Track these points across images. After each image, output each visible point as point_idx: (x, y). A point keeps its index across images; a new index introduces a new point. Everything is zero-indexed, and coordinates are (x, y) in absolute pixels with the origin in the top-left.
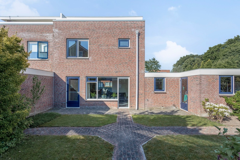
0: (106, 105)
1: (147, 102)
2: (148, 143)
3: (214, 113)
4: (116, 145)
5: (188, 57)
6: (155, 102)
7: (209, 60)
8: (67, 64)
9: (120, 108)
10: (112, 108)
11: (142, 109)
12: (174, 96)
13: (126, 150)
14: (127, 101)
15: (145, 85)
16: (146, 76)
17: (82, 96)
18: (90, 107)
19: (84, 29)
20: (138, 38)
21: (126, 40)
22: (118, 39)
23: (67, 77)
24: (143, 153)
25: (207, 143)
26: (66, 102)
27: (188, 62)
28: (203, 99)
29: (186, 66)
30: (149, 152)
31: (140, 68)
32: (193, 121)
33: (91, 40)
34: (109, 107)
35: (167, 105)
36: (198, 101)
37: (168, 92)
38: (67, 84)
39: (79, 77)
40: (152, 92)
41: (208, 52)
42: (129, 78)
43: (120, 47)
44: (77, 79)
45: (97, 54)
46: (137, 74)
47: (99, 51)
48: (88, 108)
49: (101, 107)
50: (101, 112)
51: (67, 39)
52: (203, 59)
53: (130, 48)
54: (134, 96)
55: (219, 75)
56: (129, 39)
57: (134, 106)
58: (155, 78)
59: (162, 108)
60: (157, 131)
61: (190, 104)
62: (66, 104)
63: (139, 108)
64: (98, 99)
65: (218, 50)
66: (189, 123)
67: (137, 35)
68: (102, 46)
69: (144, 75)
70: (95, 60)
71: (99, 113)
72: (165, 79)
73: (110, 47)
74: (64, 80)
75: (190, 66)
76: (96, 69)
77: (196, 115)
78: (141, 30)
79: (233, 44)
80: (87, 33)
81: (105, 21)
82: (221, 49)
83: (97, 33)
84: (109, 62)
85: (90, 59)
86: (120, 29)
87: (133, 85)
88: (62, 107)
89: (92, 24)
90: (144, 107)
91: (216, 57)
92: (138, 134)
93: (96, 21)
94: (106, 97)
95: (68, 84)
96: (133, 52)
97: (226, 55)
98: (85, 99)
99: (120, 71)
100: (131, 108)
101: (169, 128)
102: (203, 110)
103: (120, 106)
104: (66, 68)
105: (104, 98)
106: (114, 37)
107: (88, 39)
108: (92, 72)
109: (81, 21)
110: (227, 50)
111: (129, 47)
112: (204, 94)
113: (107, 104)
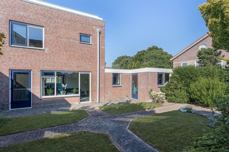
0: (67, 102)
1: (106, 95)
2: (130, 126)
3: (157, 99)
4: (108, 133)
5: (123, 57)
6: (113, 95)
7: (138, 61)
8: (11, 53)
9: (81, 103)
10: (73, 104)
11: (103, 101)
12: (127, 89)
13: (119, 135)
14: (88, 96)
15: (105, 80)
16: (106, 72)
17: (35, 94)
18: (46, 105)
19: (37, 14)
20: (99, 36)
21: (88, 36)
22: (80, 33)
23: (11, 70)
24: (133, 133)
25: (164, 117)
26: (10, 102)
27: (123, 61)
28: (149, 89)
29: (122, 65)
30: (137, 132)
31: (100, 64)
32: (146, 106)
33: (48, 29)
34: (70, 103)
35: (122, 96)
36: (146, 91)
37: (123, 86)
38: (11, 79)
39: (30, 71)
40: (111, 86)
41: (137, 55)
42: (90, 73)
43: (81, 42)
44: (27, 73)
45: (56, 46)
46: (98, 70)
47: (58, 42)
48: (43, 107)
49: (61, 103)
50: (63, 108)
51: (10, 20)
52: (134, 60)
53: (91, 45)
54: (95, 91)
55: (158, 73)
56: (91, 35)
57: (95, 99)
58: (113, 73)
59: (119, 99)
60: (129, 116)
61: (140, 94)
62: (10, 105)
63: (100, 102)
64: (57, 95)
65: (143, 54)
66: (145, 108)
67: (98, 33)
68: (61, 37)
69: (104, 71)
70: (52, 52)
71: (62, 110)
72: (121, 74)
73: (71, 40)
74: (7, 74)
75: (125, 65)
76: (54, 62)
77: (144, 101)
78: (102, 29)
79: (151, 51)
80: (41, 20)
81: (65, 12)
82: (145, 54)
83: (55, 22)
84: (70, 56)
85: (45, 50)
86: (81, 24)
87: (94, 80)
88: (3, 110)
89: (48, 10)
90: (104, 100)
91: (142, 59)
92: (118, 121)
93: (53, 9)
94: (65, 93)
95: (13, 79)
96: (94, 49)
97: (148, 58)
98: (40, 97)
99: (82, 66)
100: (93, 102)
101: (135, 113)
102: (149, 97)
103: (81, 101)
104: (10, 58)
105: (64, 94)
106: (75, 31)
107: (44, 27)
108: (48, 66)
109: (33, 4)
110: (148, 55)
111: (91, 43)
112: (150, 86)
113: (68, 100)
